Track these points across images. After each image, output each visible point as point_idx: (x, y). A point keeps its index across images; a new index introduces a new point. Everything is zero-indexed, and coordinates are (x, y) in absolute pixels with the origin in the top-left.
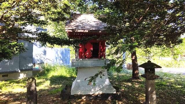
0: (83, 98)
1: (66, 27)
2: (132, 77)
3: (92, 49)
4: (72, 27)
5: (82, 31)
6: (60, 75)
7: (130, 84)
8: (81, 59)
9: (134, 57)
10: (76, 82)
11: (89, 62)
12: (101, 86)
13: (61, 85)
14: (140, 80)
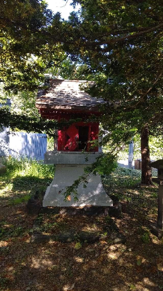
0: (61, 212)
1: (37, 100)
2: (140, 182)
3: (77, 136)
4: (47, 101)
5: (62, 108)
6: (29, 175)
7: (136, 193)
8: (60, 152)
9: (146, 149)
10: (52, 187)
11: (72, 157)
12: (90, 193)
13: (30, 191)
14: (153, 187)
